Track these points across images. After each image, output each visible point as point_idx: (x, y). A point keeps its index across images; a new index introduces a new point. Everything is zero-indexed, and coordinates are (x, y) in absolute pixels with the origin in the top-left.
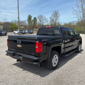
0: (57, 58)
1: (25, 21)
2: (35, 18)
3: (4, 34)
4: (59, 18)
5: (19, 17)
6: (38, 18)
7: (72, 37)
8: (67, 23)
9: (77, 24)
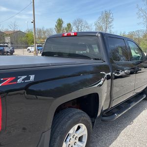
0: (84, 131)
1: (51, 29)
2: (69, 25)
3: (8, 52)
4: (112, 24)
5: (34, 21)
6: (75, 24)
7: (135, 62)
8: (127, 33)
9: (145, 36)
